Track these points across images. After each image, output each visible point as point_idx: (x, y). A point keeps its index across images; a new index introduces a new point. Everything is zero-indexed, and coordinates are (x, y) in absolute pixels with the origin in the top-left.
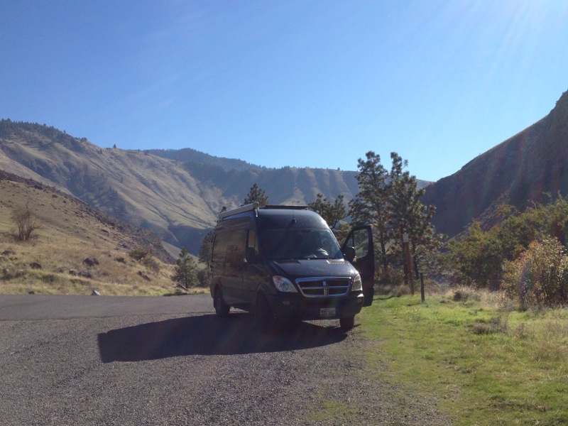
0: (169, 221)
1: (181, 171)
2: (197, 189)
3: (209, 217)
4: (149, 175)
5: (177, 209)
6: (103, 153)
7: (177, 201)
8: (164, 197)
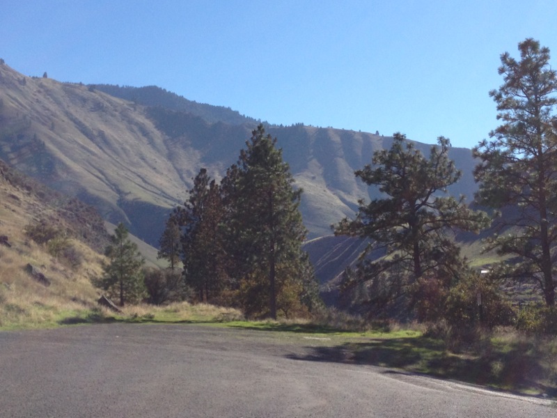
0: (119, 192)
1: (141, 119)
2: (165, 148)
3: (180, 191)
4: (94, 122)
5: (132, 176)
6: (28, 83)
7: (133, 164)
8: (115, 157)
